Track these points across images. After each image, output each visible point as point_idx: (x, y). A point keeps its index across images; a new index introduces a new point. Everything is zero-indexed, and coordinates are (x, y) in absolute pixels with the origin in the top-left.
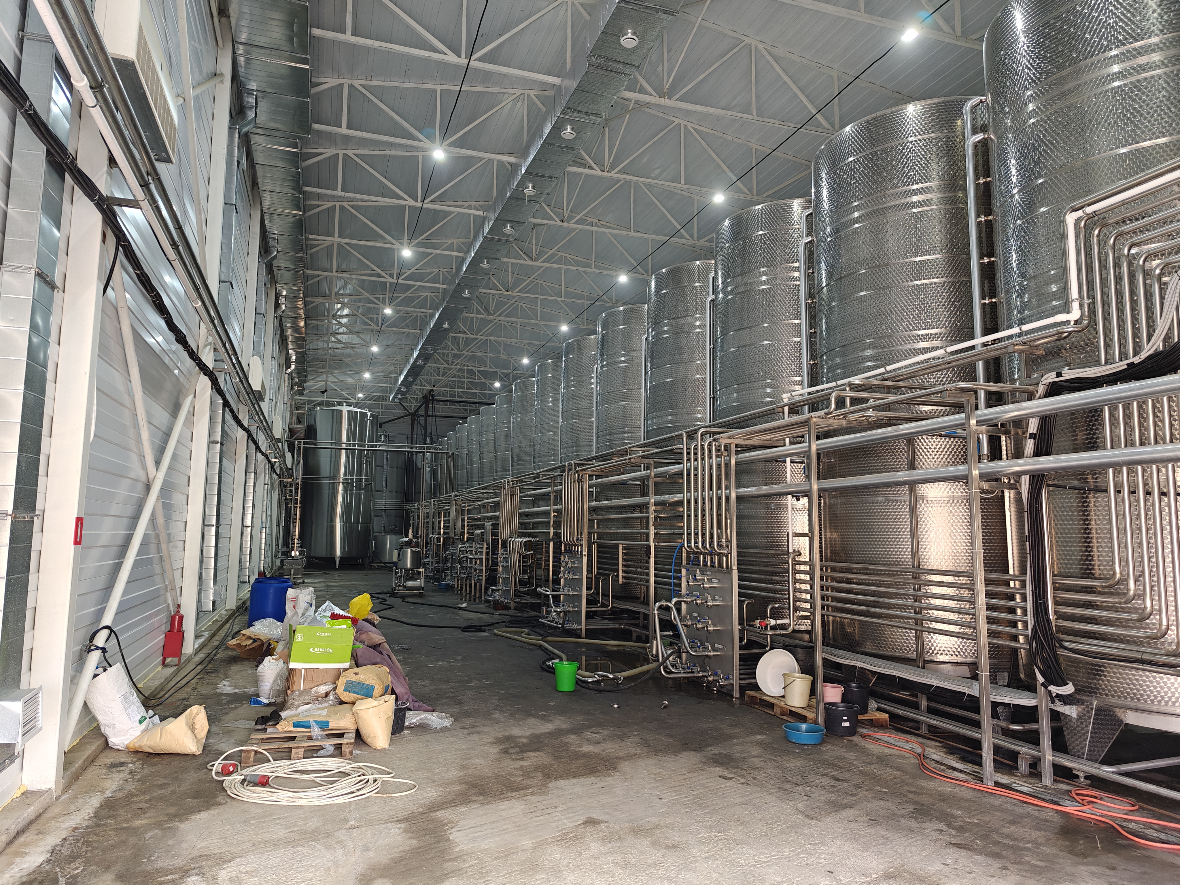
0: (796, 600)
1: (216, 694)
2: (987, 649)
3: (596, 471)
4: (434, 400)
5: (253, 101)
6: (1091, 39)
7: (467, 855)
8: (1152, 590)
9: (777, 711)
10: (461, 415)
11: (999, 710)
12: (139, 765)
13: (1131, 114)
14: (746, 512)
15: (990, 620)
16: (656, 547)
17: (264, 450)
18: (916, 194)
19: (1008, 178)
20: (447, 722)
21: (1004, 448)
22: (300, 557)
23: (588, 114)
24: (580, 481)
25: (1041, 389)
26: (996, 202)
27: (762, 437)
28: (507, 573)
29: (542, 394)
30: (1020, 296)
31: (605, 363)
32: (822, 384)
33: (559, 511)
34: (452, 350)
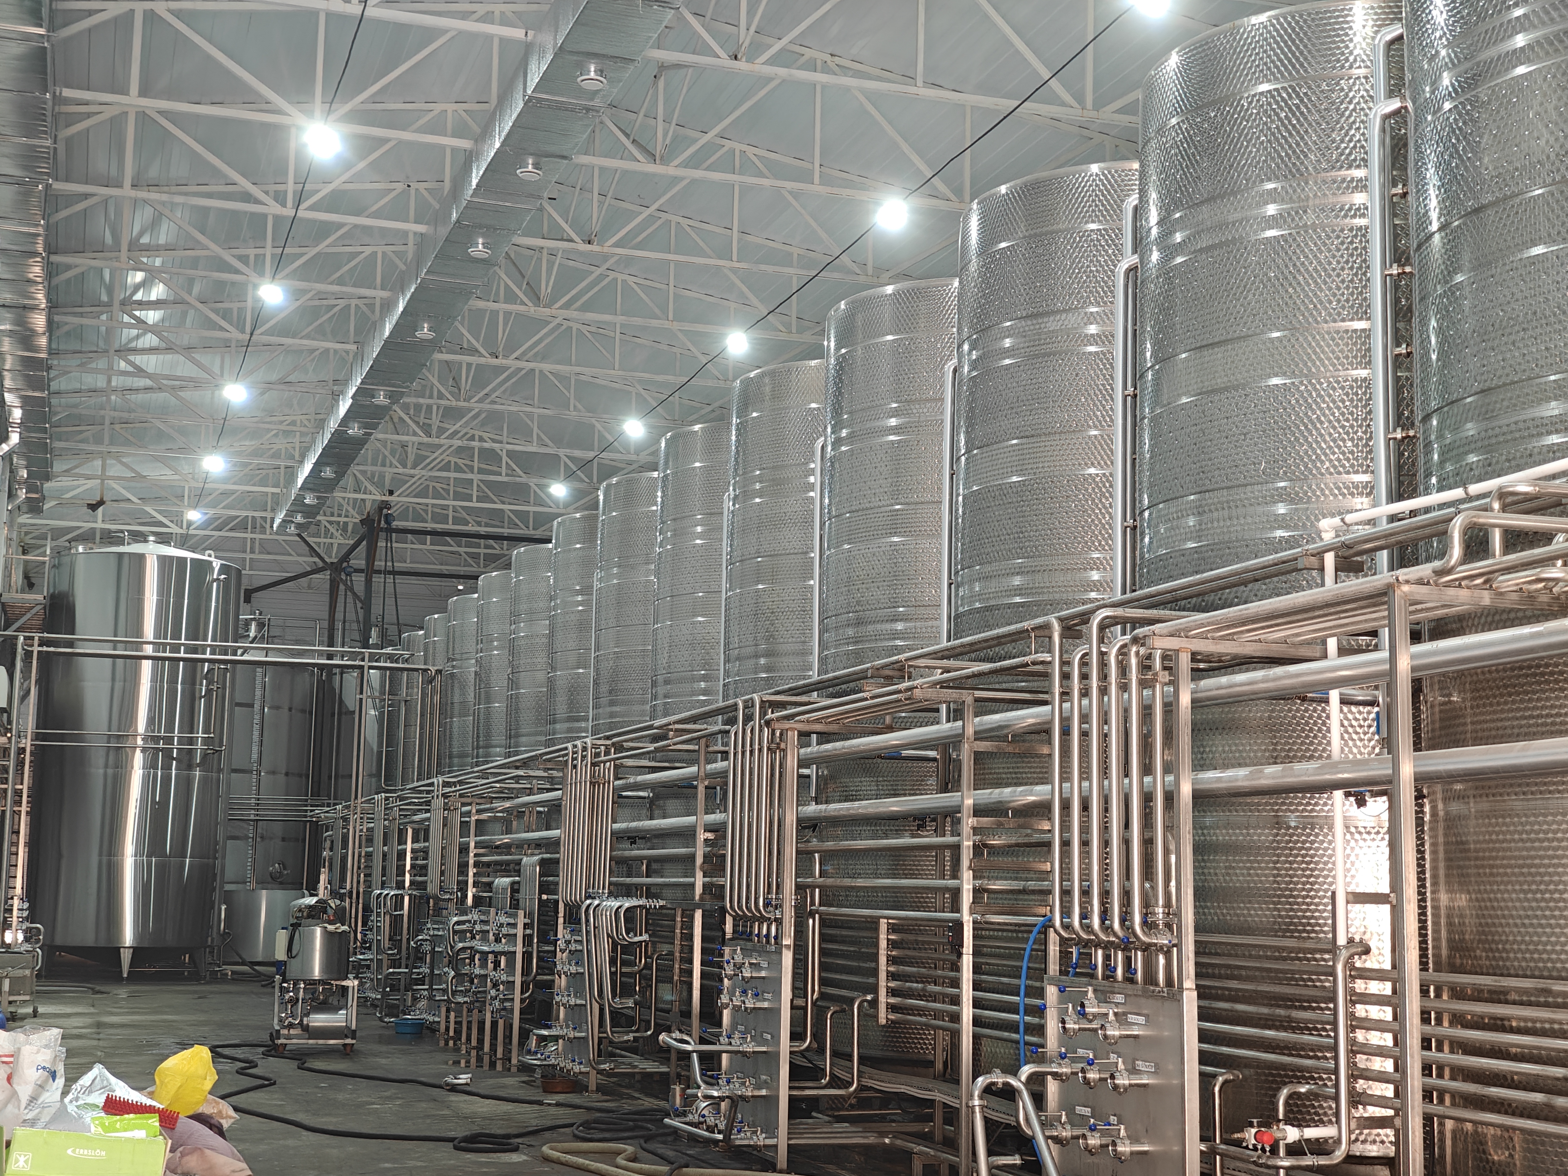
0: (1356, 1074)
3: (818, 721)
4: (390, 530)
10: (462, 570)
14: (1221, 836)
16: (977, 926)
22: (27, 947)
24: (776, 747)
27: (1262, 634)
28: (579, 993)
29: (676, 514)
31: (844, 433)
32: (1427, 492)
33: (718, 829)
34: (441, 396)
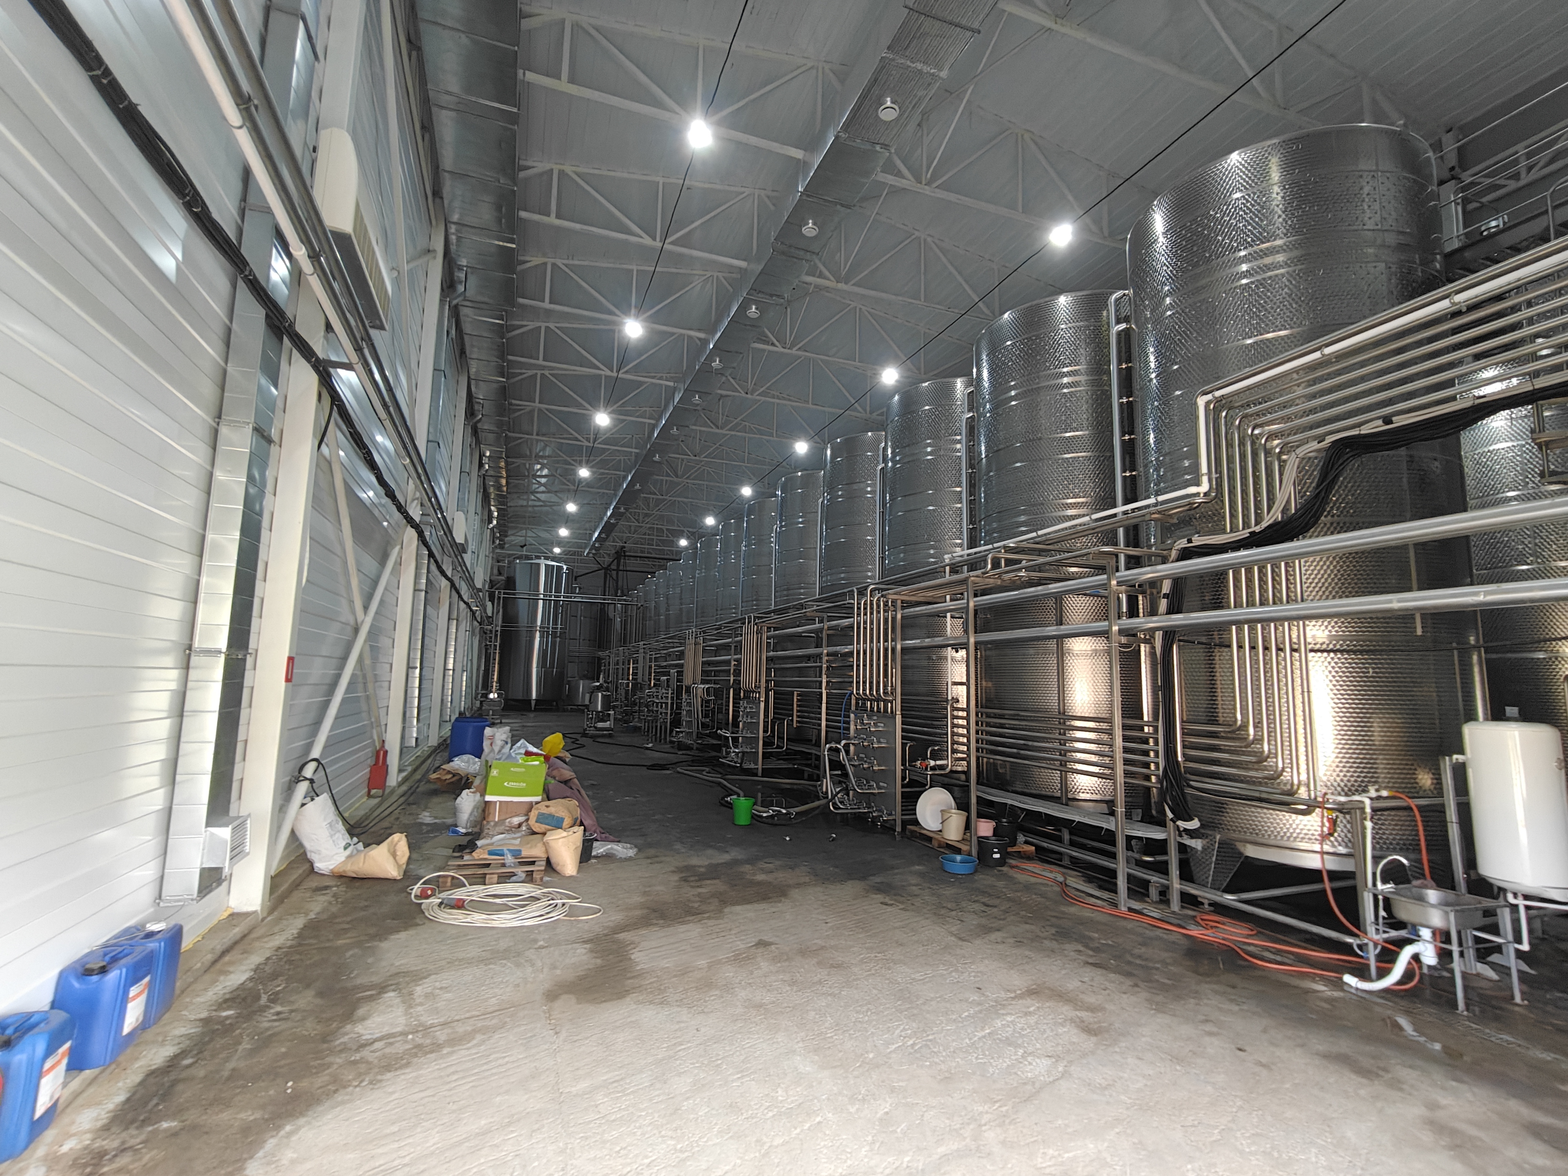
0: (954, 743)
1: (416, 824)
2: (1123, 788)
3: (773, 623)
4: (625, 556)
5: (464, 276)
6: (1223, 240)
7: (648, 973)
8: (1269, 736)
9: (935, 844)
10: (650, 570)
11: (1133, 842)
12: (343, 888)
13: (1257, 308)
15: (1127, 762)
16: (827, 694)
17: (466, 599)
18: (1066, 376)
19: (1147, 363)
20: (631, 852)
21: (1141, 606)
22: (498, 699)
23: (772, 295)
24: (759, 632)
25: (1174, 554)
26: (1136, 386)
27: (925, 594)
29: (725, 551)
30: (1157, 470)
31: (783, 523)
32: (980, 546)
33: (738, 661)
34: (643, 509)
